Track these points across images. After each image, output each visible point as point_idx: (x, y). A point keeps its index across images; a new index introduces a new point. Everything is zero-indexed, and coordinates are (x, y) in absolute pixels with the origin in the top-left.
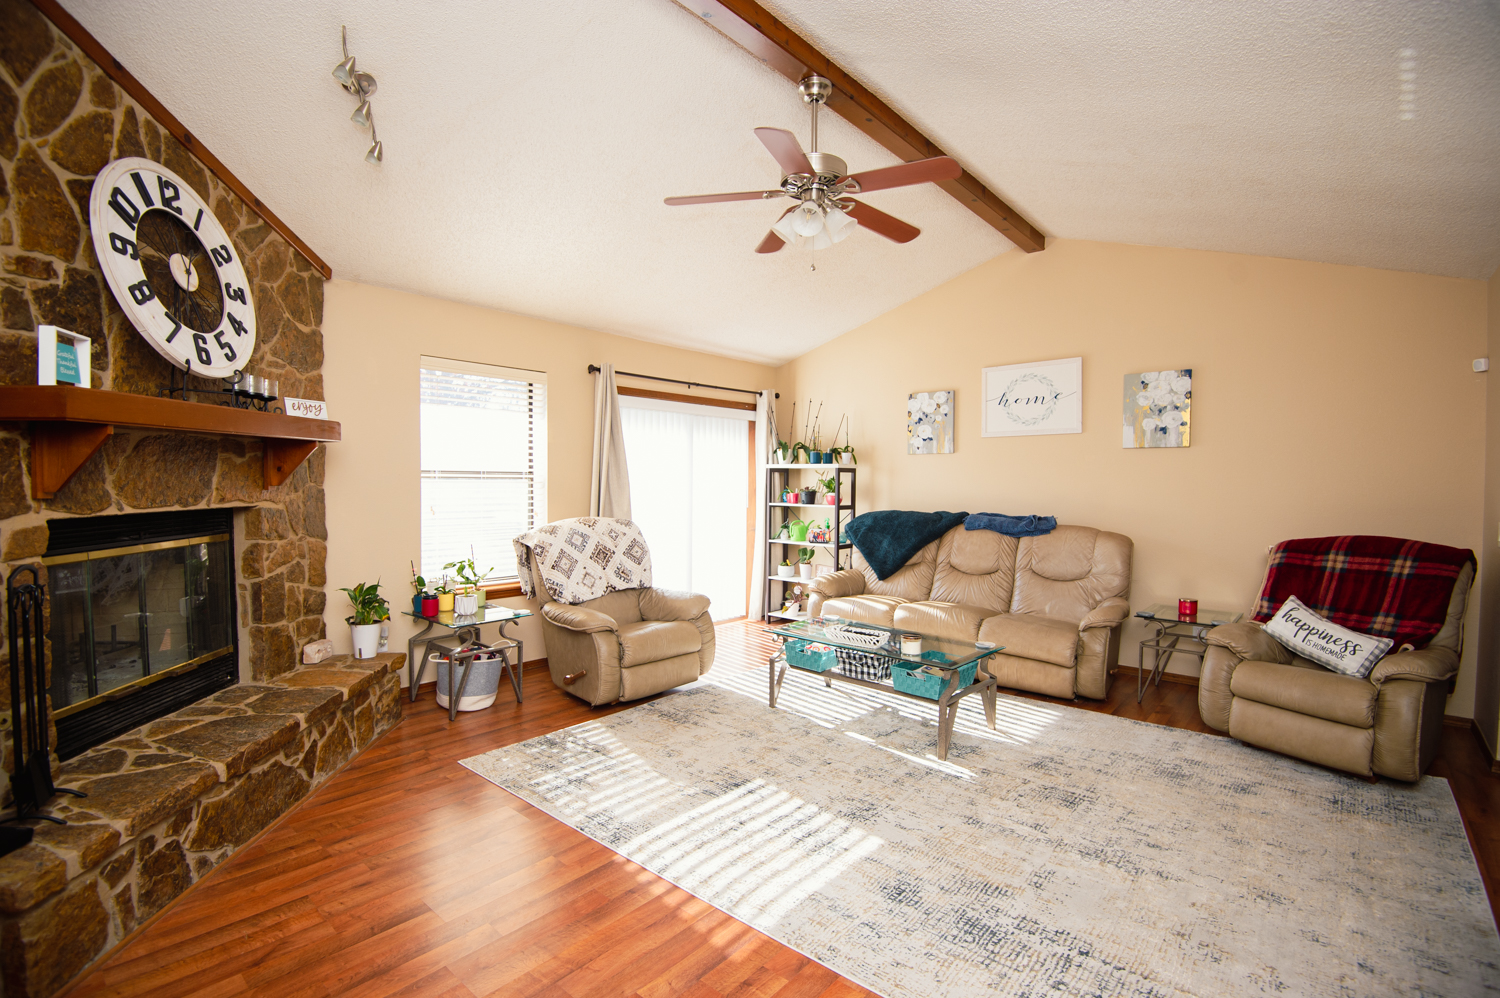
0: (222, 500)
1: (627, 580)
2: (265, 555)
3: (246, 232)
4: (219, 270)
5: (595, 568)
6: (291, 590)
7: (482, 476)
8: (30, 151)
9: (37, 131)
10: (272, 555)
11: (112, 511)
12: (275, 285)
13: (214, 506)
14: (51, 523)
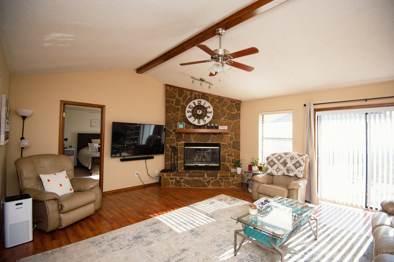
0: (212, 142)
1: (288, 173)
2: (222, 151)
3: (218, 102)
4: (207, 110)
5: (281, 167)
6: (229, 158)
7: (275, 139)
8: (183, 105)
9: (183, 103)
10: (223, 151)
11: (192, 142)
12: (225, 108)
13: (210, 143)
14: (185, 143)
